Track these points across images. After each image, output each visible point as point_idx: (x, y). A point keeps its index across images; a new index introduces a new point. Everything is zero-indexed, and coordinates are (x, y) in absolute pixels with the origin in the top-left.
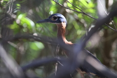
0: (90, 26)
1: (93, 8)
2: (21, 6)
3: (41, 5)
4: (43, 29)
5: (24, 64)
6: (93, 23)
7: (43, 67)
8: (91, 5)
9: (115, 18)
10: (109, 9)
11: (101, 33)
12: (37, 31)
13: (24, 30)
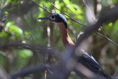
0: (79, 33)
1: (82, 15)
2: (9, 14)
3: (30, 12)
4: (31, 36)
5: (14, 72)
6: (82, 30)
7: (32, 75)
8: (79, 11)
9: (103, 24)
10: (98, 15)
11: (90, 39)
12: (26, 39)
13: (13, 38)
